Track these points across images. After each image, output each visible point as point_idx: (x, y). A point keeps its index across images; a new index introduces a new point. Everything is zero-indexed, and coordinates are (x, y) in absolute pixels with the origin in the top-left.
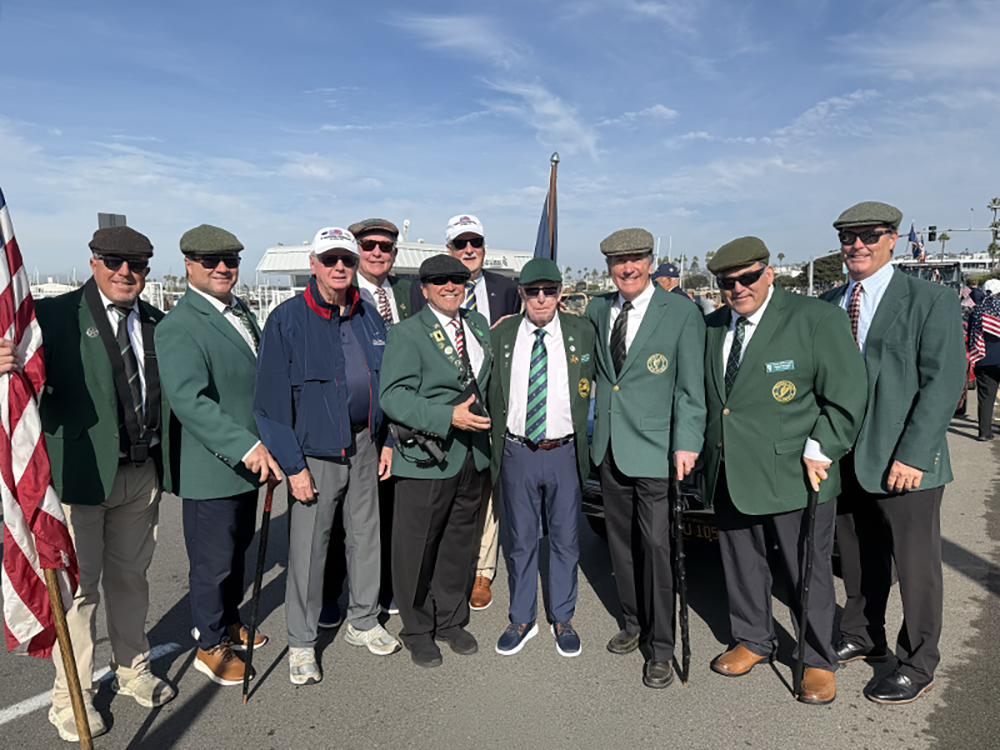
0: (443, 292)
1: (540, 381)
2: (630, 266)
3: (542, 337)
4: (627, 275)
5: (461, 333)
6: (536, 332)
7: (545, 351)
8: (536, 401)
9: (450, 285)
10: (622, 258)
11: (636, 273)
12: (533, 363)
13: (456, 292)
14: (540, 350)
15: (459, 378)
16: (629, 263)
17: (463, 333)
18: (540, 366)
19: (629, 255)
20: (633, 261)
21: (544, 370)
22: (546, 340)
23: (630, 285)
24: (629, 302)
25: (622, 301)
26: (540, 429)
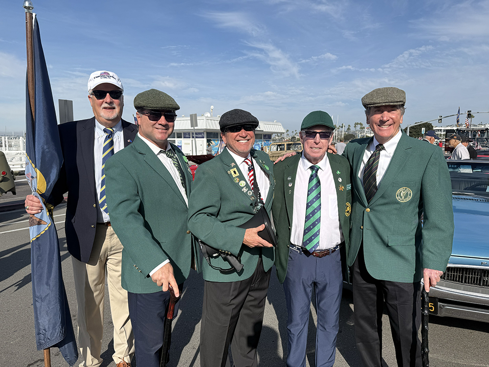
0: (238, 138)
1: (315, 205)
2: (387, 115)
3: (317, 172)
4: (382, 123)
5: (251, 169)
6: (312, 168)
7: (319, 182)
8: (312, 220)
9: (243, 132)
10: (380, 109)
11: (391, 122)
12: (310, 192)
13: (247, 138)
14: (315, 181)
15: (251, 205)
16: (386, 112)
17: (253, 169)
18: (314, 194)
19: (386, 106)
20: (389, 112)
21: (318, 197)
22: (320, 174)
23: (385, 131)
24: (381, 145)
25: (376, 143)
26: (315, 242)
